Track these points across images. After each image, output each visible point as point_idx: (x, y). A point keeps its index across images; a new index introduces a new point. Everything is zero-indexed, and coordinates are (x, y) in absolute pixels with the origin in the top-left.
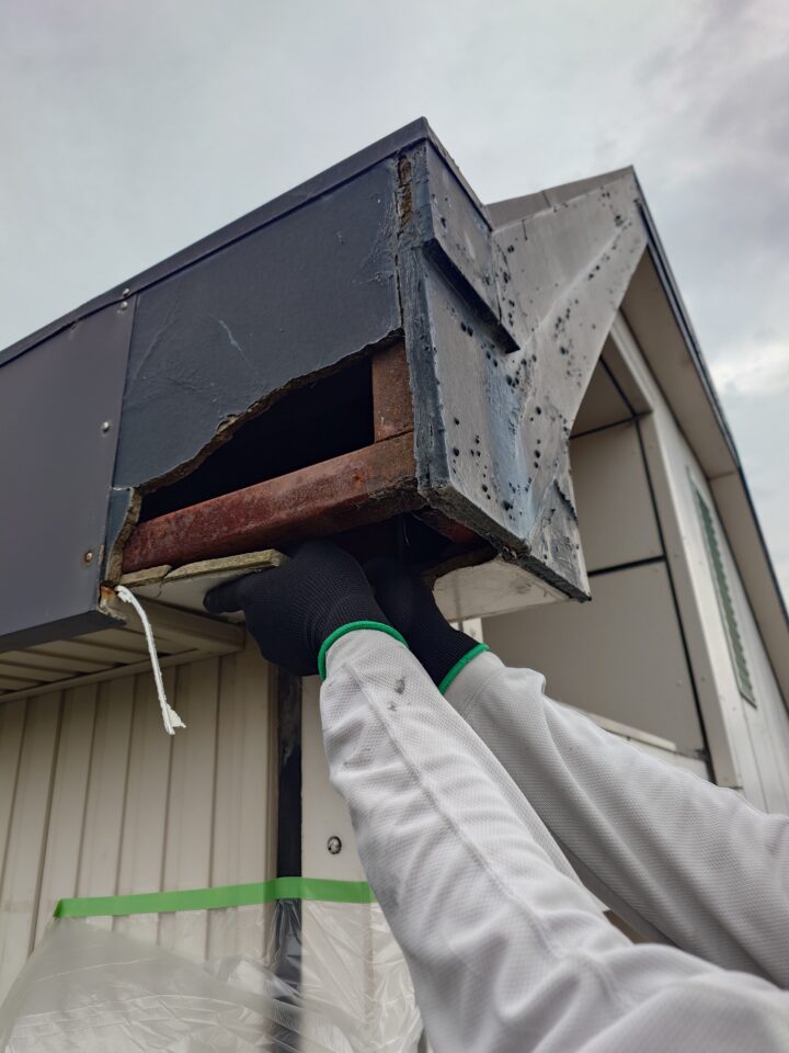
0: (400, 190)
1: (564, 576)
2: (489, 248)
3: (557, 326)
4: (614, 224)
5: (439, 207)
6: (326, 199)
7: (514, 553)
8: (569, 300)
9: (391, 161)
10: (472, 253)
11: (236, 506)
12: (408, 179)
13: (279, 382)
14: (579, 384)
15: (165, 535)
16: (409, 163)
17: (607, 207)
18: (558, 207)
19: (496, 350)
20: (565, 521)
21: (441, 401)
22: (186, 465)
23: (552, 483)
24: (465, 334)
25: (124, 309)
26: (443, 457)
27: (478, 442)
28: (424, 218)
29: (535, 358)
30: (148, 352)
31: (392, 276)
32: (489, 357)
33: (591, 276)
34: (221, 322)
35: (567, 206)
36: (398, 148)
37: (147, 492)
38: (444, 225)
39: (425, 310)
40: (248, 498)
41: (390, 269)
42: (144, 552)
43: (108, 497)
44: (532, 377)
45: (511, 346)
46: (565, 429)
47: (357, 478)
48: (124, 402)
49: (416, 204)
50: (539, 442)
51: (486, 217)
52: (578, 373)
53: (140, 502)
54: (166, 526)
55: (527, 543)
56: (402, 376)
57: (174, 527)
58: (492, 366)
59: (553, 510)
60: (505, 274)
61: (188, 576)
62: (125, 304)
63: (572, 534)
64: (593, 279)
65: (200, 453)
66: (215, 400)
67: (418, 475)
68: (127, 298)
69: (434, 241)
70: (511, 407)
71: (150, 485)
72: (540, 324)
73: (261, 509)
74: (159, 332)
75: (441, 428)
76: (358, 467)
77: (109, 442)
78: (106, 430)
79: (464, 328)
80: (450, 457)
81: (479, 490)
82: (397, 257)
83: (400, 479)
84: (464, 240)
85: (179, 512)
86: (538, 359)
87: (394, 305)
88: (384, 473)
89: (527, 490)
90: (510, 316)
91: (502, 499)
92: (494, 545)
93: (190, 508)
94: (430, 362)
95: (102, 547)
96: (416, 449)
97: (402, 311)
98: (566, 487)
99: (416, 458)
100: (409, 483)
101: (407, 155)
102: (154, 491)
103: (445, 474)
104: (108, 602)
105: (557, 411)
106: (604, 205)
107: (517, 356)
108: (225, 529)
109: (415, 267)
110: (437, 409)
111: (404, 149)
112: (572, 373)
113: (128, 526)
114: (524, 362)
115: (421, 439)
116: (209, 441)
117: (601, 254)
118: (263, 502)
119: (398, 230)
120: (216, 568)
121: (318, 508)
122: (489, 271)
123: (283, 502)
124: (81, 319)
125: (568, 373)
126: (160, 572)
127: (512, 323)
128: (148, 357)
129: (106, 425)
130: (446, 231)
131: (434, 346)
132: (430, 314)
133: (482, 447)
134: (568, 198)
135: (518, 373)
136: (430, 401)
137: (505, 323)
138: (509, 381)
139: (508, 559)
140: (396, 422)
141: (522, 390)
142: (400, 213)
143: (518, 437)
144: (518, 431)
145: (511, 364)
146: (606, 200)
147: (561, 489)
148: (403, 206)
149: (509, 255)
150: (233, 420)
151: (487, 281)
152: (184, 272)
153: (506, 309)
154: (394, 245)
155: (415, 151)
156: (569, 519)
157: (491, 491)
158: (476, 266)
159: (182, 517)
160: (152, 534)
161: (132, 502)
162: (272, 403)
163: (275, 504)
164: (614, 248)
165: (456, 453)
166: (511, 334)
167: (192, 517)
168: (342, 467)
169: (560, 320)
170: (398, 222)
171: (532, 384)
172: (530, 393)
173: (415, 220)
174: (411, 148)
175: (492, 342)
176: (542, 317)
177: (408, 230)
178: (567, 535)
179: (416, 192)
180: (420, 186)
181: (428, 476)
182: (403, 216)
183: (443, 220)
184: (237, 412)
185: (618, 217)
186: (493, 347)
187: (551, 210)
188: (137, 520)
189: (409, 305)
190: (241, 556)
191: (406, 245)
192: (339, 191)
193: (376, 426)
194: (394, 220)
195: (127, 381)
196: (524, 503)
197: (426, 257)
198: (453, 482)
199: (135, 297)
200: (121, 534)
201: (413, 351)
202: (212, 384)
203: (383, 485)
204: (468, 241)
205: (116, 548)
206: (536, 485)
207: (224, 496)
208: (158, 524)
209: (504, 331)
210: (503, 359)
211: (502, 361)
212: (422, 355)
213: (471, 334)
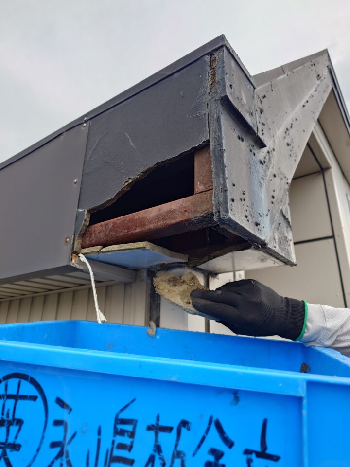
0: (211, 71)
1: (283, 255)
2: (253, 97)
3: (286, 132)
4: (316, 79)
5: (229, 80)
6: (176, 75)
7: (260, 246)
8: (292, 119)
9: (207, 56)
10: (244, 101)
11: (132, 220)
12: (214, 65)
13: (152, 164)
14: (295, 160)
15: (100, 232)
16: (215, 58)
17: (314, 71)
18: (289, 73)
19: (255, 147)
20: (285, 228)
21: (226, 176)
22: (109, 201)
23: (280, 211)
24: (240, 141)
25: (84, 127)
26: (226, 203)
27: (244, 194)
28: (221, 85)
29: (274, 150)
30: (94, 147)
31: (205, 114)
32: (251, 151)
33: (304, 106)
34: (127, 134)
35: (293, 72)
36: (210, 50)
37: (93, 212)
38: (231, 88)
39: (220, 131)
40: (136, 217)
41: (205, 110)
42: (91, 239)
43: (76, 213)
44: (272, 159)
45: (262, 145)
46: (287, 183)
47: (186, 211)
48: (83, 170)
49: (218, 78)
50: (274, 191)
51: (252, 82)
52: (295, 155)
53: (90, 216)
54: (101, 228)
55: (266, 242)
56: (209, 162)
57: (104, 228)
58: (253, 155)
59: (280, 224)
60: (261, 110)
61: (110, 251)
62: (85, 124)
63: (288, 234)
64: (304, 108)
65: (116, 196)
66: (123, 171)
67: (214, 211)
68: (86, 121)
69: (226, 96)
70: (261, 175)
71: (94, 209)
72: (277, 133)
73: (142, 223)
74: (99, 138)
75: (226, 189)
76: (187, 205)
77: (76, 188)
78: (75, 183)
79: (239, 138)
80: (230, 203)
81: (244, 217)
82: (208, 104)
83: (206, 212)
84: (241, 95)
85: (107, 222)
86: (276, 150)
87: (206, 128)
88: (198, 209)
89: (267, 215)
90: (263, 131)
91: (255, 221)
92: (250, 242)
93: (111, 220)
94: (222, 157)
95: (73, 236)
96: (213, 199)
97: (209, 130)
98: (287, 212)
99: (214, 203)
100: (210, 214)
101: (215, 53)
102: (95, 211)
103: (227, 211)
104: (75, 261)
105: (284, 175)
106: (312, 70)
107: (265, 150)
108: (126, 231)
109: (216, 109)
110: (224, 179)
111: (213, 51)
112: (292, 155)
113: (84, 227)
114: (268, 152)
115: (216, 194)
116: (120, 190)
117: (309, 95)
118: (143, 220)
119: (209, 91)
120: (122, 248)
121: (168, 224)
122: (253, 109)
123: (152, 220)
124: (66, 131)
125: (290, 155)
126: (97, 248)
127: (263, 134)
128: (94, 150)
129: (76, 181)
130: (232, 91)
131: (224, 148)
132: (223, 133)
133: (246, 197)
134: (294, 69)
135: (265, 158)
136: (221, 175)
137: (260, 135)
138: (261, 162)
139: (257, 248)
140: (205, 185)
141: (267, 166)
142: (210, 83)
143: (264, 190)
144: (264, 187)
145: (262, 154)
146: (313, 68)
147: (284, 213)
148: (212, 79)
149: (262, 100)
150: (130, 181)
151: (252, 114)
152: (111, 110)
153: (260, 127)
154: (207, 98)
155: (218, 51)
156: (287, 227)
157: (249, 218)
158: (247, 107)
159: (107, 224)
160: (94, 231)
161: (86, 217)
162: (148, 173)
163: (148, 221)
164: (316, 91)
165: (233, 201)
166: (262, 140)
167: (112, 225)
168: (179, 205)
169: (287, 129)
170: (209, 87)
171: (272, 162)
172: (271, 167)
173: (217, 85)
174: (216, 50)
175: (253, 144)
176: (279, 129)
177: (213, 91)
178: (286, 235)
179: (218, 72)
180: (220, 69)
181: (219, 212)
182: (212, 84)
183: (231, 86)
184: (132, 177)
185: (319, 76)
186: (253, 146)
187: (286, 75)
188: (88, 224)
189: (213, 128)
190: (133, 244)
191: (213, 98)
192: (181, 72)
193: (195, 186)
194: (207, 86)
195: (85, 161)
196: (266, 222)
197: (222, 104)
198: (231, 215)
199: (89, 121)
200: (81, 231)
201: (214, 151)
202: (122, 163)
203: (198, 215)
204: (243, 95)
205: (79, 237)
206: (272, 212)
207: (126, 216)
208: (97, 227)
209: (259, 138)
210: (258, 151)
211: (257, 152)
212: (218, 153)
213: (243, 140)
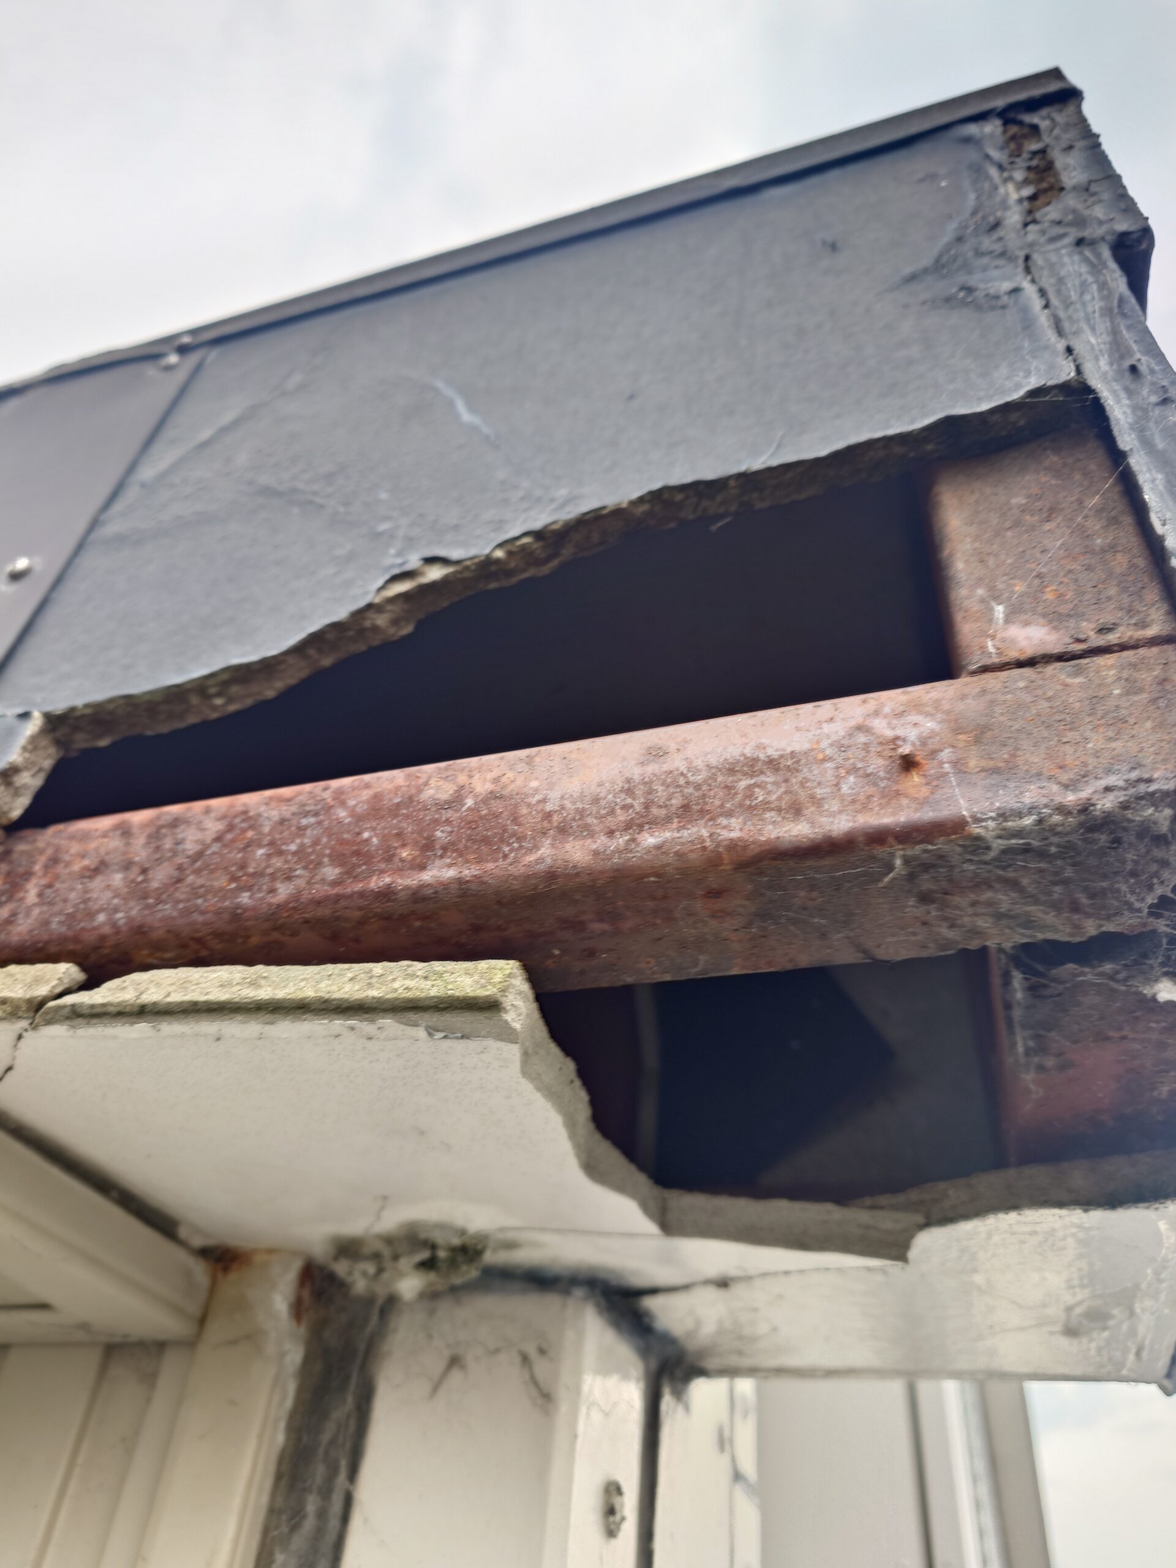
0: (1015, 159)
9: (979, 124)
12: (1039, 144)
15: (98, 869)
16: (1036, 126)
22: (242, 674)
25: (168, 367)
28: (1106, 197)
31: (1022, 289)
34: (440, 384)
36: (996, 107)
37: (81, 741)
40: (440, 792)
41: (1009, 278)
47: (910, 764)
49: (1072, 179)
54: (115, 843)
57: (140, 851)
61: (143, 1012)
62: (173, 359)
65: (299, 650)
66: (385, 527)
68: (182, 350)
73: (488, 826)
74: (253, 402)
76: (910, 733)
77: (9, 602)
78: (16, 575)
82: (1027, 258)
83: (1116, 781)
87: (1040, 337)
88: (1031, 759)
97: (1071, 350)
101: (1028, 114)
102: (103, 743)
108: (331, 872)
109: (1096, 275)
111: (1012, 107)
116: (341, 613)
118: (497, 806)
119: (1019, 219)
120: (264, 993)
121: (733, 846)
123: (581, 813)
126: (37, 981)
129: (21, 563)
140: (1060, 618)
142: (1023, 193)
148: (1028, 182)
150: (435, 574)
154: (1014, 241)
155: (1045, 108)
160: (55, 861)
161: (24, 758)
163: (548, 816)
167: (213, 829)
168: (837, 730)
170: (1017, 207)
173: (1073, 199)
177: (1052, 218)
179: (1069, 161)
180: (1079, 153)
182: (1032, 197)
184: (456, 554)
188: (16, 813)
189: (1093, 340)
190: (378, 968)
191: (1051, 239)
194: (1003, 202)
199: (204, 349)
203: (1031, 797)
208: (85, 837)
